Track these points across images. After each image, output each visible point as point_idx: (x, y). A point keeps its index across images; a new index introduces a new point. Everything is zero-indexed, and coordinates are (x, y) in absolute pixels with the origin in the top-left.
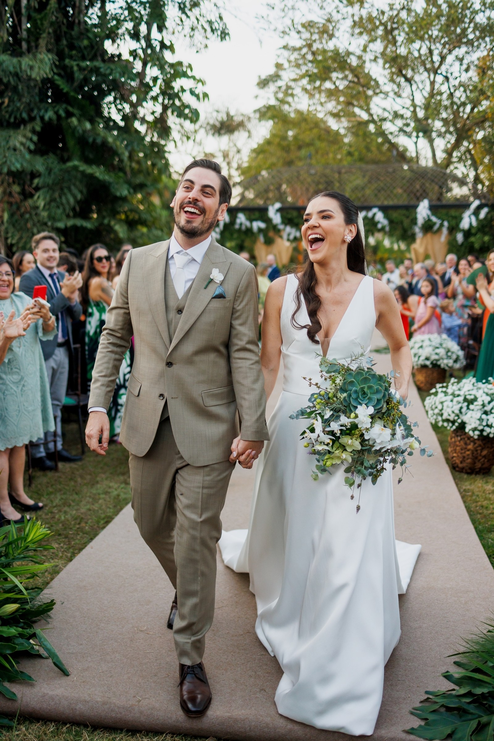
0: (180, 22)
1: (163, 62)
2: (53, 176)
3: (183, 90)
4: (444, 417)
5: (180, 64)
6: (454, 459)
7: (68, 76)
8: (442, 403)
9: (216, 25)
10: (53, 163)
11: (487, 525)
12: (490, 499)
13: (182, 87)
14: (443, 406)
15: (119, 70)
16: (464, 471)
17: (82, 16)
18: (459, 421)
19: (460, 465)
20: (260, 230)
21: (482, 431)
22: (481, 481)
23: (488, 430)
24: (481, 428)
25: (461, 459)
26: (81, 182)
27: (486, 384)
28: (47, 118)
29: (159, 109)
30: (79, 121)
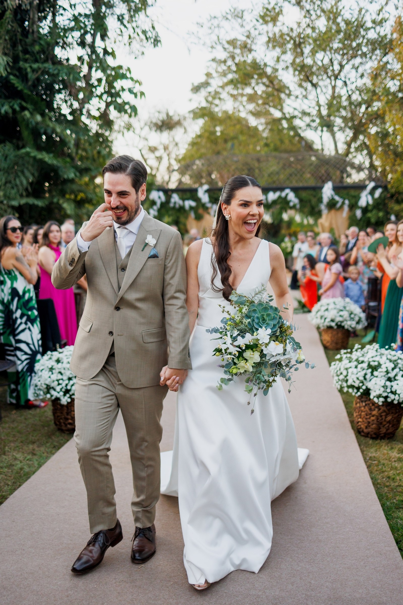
0: (120, 33)
1: (105, 65)
2: (8, 161)
3: (123, 90)
4: (349, 383)
5: (120, 67)
6: (360, 423)
7: (23, 76)
9: (149, 35)
10: (9, 150)
11: (395, 501)
12: (396, 468)
13: (122, 87)
14: (348, 373)
16: (369, 436)
17: (36, 27)
18: (364, 387)
19: (365, 430)
20: (191, 208)
21: (386, 397)
22: (386, 448)
23: (392, 396)
24: (385, 394)
25: (366, 425)
26: (33, 166)
27: (389, 350)
28: (3, 111)
29: (103, 106)
30: (31, 114)
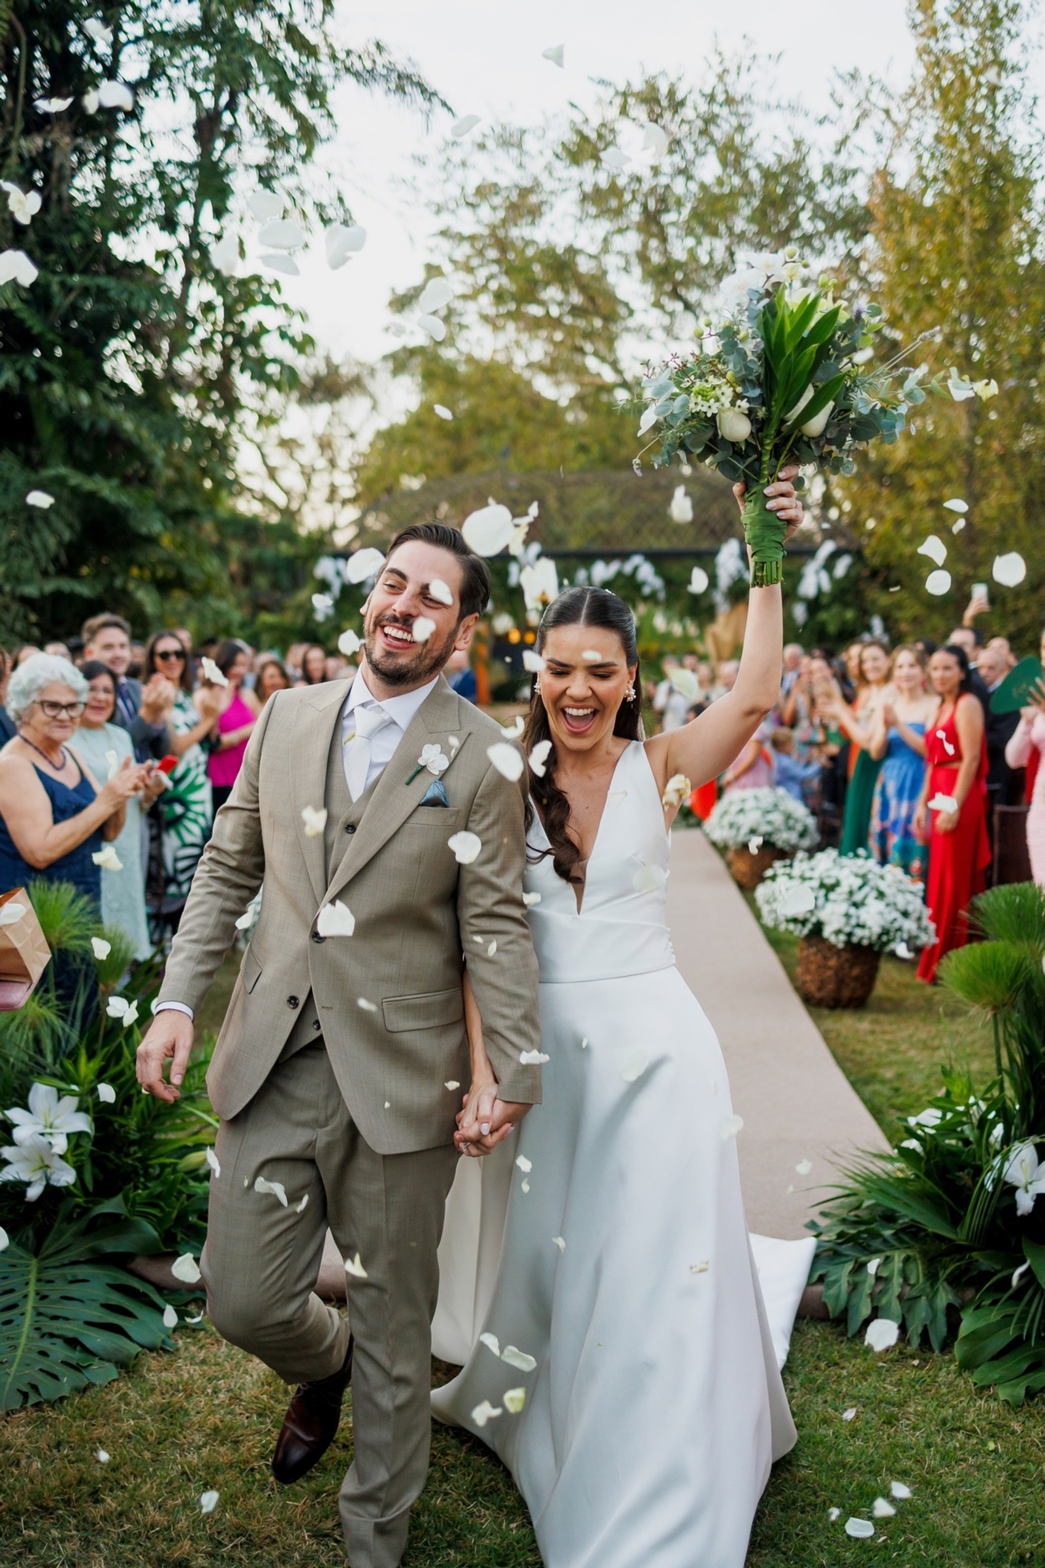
1: (224, 278)
3: (264, 330)
4: (790, 913)
5: (257, 279)
6: (809, 984)
9: (330, 213)
10: (10, 469)
11: (865, 1074)
13: (260, 323)
15: (144, 293)
16: (825, 1003)
17: (64, 187)
18: (814, 920)
19: (818, 995)
21: (850, 935)
22: (851, 1018)
23: (859, 932)
24: (847, 929)
25: (818, 985)
26: (70, 506)
29: (214, 362)
30: (66, 390)
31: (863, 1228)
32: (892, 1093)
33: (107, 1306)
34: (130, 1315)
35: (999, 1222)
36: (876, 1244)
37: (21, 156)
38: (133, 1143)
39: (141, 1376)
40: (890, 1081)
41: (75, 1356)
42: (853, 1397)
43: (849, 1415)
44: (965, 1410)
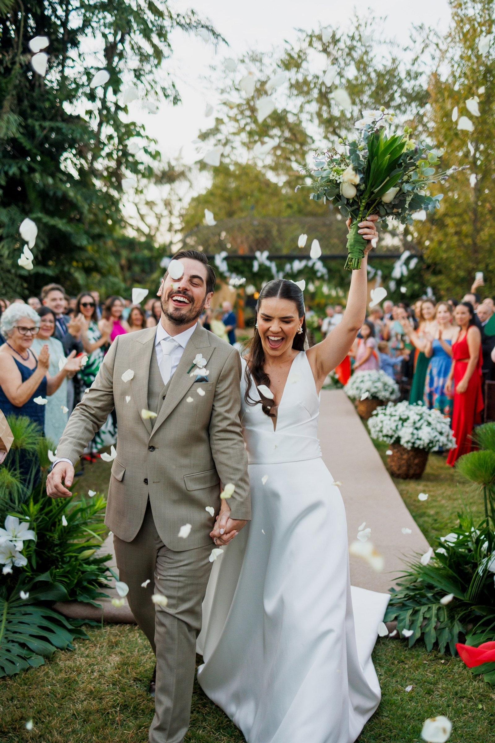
0: (134, 87)
1: (118, 123)
4: (385, 432)
5: (134, 124)
6: (393, 467)
7: (30, 133)
8: (382, 422)
9: (169, 92)
10: (15, 214)
14: (383, 424)
15: (80, 130)
16: (401, 476)
17: (41, 80)
18: (396, 436)
19: (398, 472)
22: (414, 484)
23: (418, 442)
25: (398, 467)
26: (43, 232)
28: (11, 173)
29: (113, 164)
30: (42, 176)
31: (417, 592)
32: (433, 522)
33: (41, 627)
34: (52, 632)
35: (486, 591)
36: (424, 600)
37: (21, 64)
38: (56, 545)
39: (56, 663)
40: (432, 516)
41: (24, 652)
42: (411, 680)
43: (409, 689)
44: (467, 687)
